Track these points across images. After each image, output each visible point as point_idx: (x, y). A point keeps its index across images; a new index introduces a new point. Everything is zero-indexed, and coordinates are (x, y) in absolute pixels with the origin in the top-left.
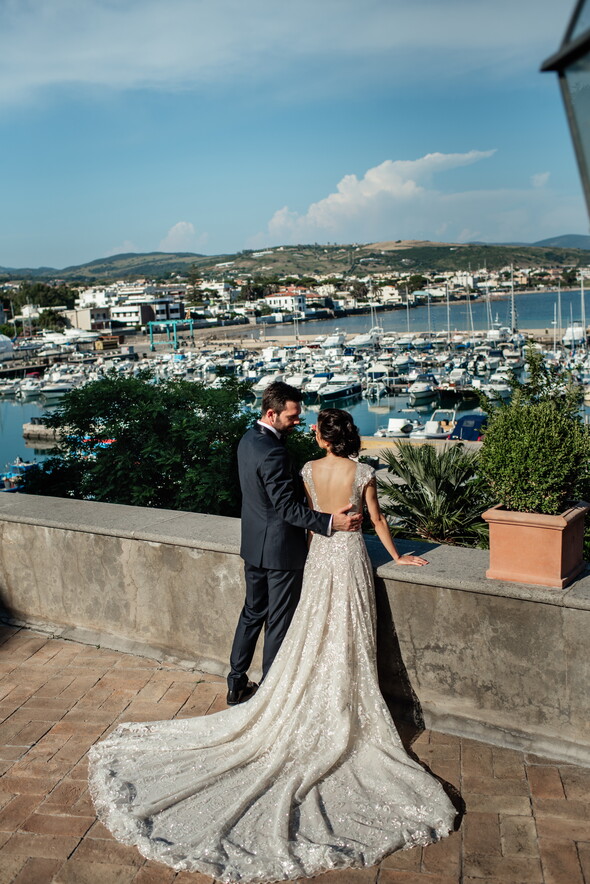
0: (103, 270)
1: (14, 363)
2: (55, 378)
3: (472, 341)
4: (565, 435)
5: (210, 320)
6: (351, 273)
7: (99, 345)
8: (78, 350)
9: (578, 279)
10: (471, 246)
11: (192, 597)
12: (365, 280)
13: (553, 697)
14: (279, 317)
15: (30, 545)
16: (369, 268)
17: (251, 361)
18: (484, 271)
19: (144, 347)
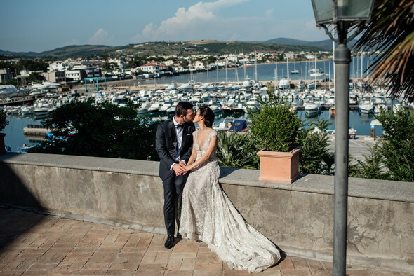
0: (61, 53)
1: (17, 99)
2: (39, 105)
3: (238, 86)
4: (291, 118)
5: (114, 77)
6: (180, 55)
7: (60, 90)
8: (50, 92)
9: (285, 58)
10: (236, 42)
11: (127, 196)
12: (187, 58)
13: (288, 229)
14: (147, 75)
15: (49, 176)
16: (189, 53)
17: (134, 96)
18: (242, 54)
19: (82, 90)
